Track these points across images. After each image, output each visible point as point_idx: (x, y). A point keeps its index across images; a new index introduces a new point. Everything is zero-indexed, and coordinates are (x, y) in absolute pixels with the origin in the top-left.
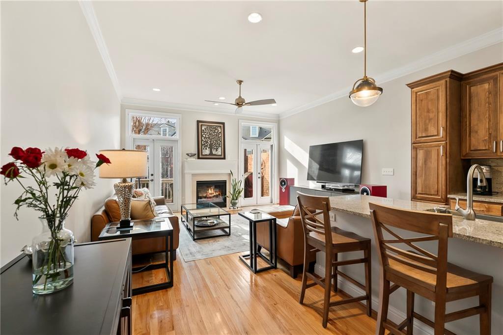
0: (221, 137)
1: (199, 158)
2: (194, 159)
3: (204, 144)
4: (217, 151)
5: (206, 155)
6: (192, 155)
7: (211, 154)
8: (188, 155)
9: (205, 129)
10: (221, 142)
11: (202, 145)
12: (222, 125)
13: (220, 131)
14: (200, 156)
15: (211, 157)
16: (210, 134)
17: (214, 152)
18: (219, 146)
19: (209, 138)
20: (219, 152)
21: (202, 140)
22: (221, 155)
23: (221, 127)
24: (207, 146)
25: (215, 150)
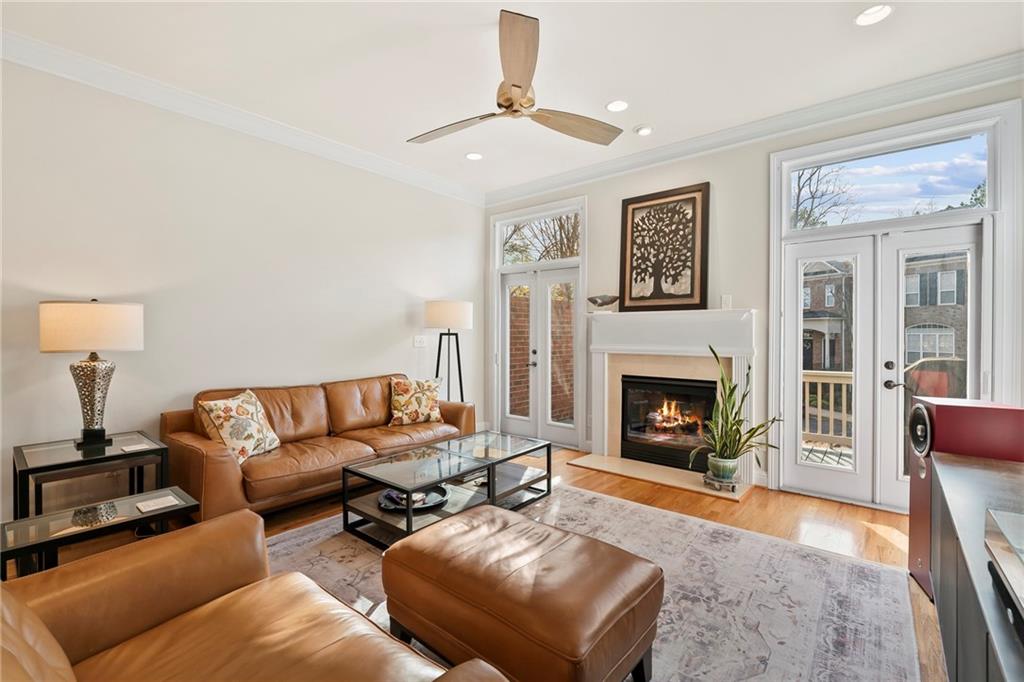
0: (693, 232)
1: (623, 308)
2: (610, 312)
3: (639, 266)
4: (675, 280)
5: (642, 298)
6: (606, 302)
7: (658, 292)
8: (593, 301)
9: (643, 220)
10: (692, 250)
11: (632, 268)
12: (698, 196)
13: (689, 217)
14: (628, 303)
15: (660, 302)
16: (657, 232)
17: (667, 287)
18: (685, 267)
19: (652, 244)
20: (683, 286)
21: (633, 255)
22: (691, 295)
23: (693, 200)
24: (645, 271)
25: (670, 280)
